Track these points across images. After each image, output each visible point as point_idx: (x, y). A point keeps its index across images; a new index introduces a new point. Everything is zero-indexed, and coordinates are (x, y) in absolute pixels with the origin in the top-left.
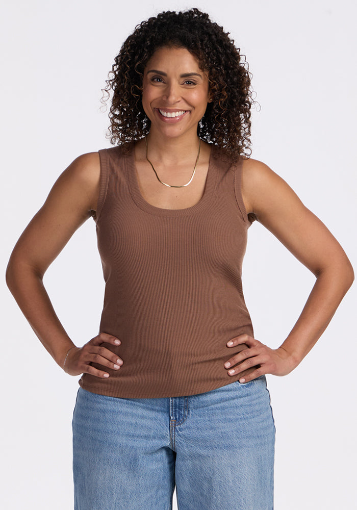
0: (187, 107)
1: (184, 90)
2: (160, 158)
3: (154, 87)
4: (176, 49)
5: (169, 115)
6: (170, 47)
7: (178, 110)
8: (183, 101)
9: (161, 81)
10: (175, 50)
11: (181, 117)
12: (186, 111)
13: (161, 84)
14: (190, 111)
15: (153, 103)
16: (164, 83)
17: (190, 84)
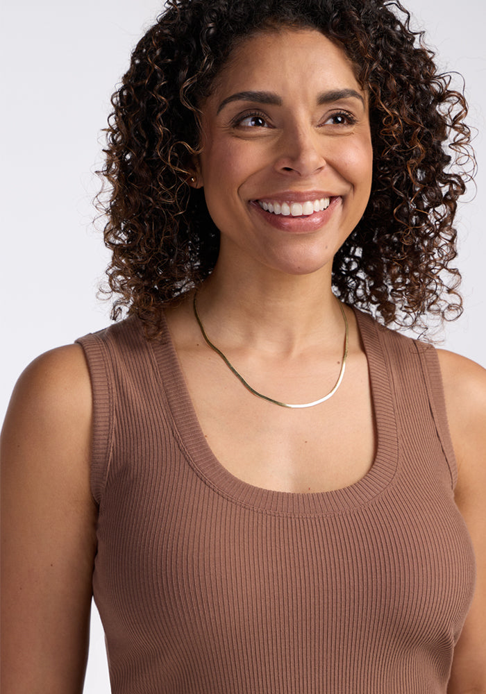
0: (337, 187)
1: (328, 139)
2: (250, 336)
3: (244, 142)
4: (295, 31)
5: (297, 209)
6: (275, 30)
7: (319, 195)
8: (327, 169)
9: (262, 125)
10: (291, 34)
11: (326, 215)
12: (332, 198)
13: (263, 130)
14: (343, 198)
15: (245, 187)
16: (270, 126)
17: (342, 122)
